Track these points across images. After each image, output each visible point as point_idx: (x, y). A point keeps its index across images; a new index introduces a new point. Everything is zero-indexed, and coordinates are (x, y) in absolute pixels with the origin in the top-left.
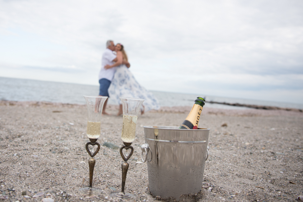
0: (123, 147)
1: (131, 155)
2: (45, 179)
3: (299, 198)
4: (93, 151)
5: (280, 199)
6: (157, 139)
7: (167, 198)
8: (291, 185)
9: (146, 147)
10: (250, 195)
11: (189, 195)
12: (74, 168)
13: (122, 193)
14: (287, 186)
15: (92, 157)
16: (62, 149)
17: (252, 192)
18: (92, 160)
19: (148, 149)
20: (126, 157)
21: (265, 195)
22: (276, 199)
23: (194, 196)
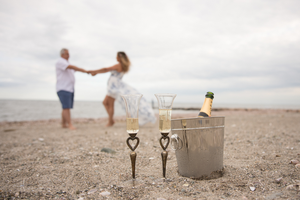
0: (162, 138)
1: (168, 144)
2: (79, 182)
3: (291, 161)
4: (133, 146)
5: (280, 165)
6: (185, 128)
7: (200, 177)
8: (278, 157)
9: (176, 137)
10: (256, 167)
11: (217, 172)
12: (96, 171)
13: (164, 178)
14: (275, 159)
15: (132, 150)
16: (62, 160)
17: (257, 164)
18: (133, 153)
19: (178, 138)
20: (165, 147)
21: (267, 165)
22: (276, 165)
23: (220, 172)
